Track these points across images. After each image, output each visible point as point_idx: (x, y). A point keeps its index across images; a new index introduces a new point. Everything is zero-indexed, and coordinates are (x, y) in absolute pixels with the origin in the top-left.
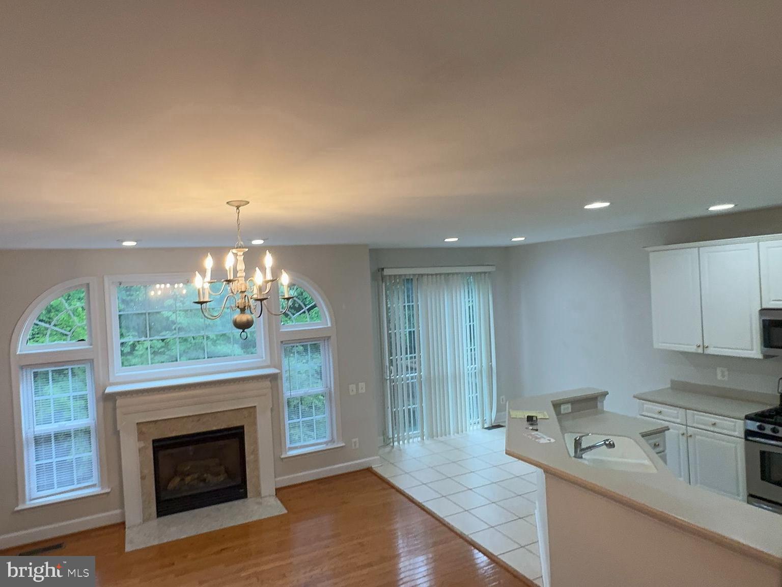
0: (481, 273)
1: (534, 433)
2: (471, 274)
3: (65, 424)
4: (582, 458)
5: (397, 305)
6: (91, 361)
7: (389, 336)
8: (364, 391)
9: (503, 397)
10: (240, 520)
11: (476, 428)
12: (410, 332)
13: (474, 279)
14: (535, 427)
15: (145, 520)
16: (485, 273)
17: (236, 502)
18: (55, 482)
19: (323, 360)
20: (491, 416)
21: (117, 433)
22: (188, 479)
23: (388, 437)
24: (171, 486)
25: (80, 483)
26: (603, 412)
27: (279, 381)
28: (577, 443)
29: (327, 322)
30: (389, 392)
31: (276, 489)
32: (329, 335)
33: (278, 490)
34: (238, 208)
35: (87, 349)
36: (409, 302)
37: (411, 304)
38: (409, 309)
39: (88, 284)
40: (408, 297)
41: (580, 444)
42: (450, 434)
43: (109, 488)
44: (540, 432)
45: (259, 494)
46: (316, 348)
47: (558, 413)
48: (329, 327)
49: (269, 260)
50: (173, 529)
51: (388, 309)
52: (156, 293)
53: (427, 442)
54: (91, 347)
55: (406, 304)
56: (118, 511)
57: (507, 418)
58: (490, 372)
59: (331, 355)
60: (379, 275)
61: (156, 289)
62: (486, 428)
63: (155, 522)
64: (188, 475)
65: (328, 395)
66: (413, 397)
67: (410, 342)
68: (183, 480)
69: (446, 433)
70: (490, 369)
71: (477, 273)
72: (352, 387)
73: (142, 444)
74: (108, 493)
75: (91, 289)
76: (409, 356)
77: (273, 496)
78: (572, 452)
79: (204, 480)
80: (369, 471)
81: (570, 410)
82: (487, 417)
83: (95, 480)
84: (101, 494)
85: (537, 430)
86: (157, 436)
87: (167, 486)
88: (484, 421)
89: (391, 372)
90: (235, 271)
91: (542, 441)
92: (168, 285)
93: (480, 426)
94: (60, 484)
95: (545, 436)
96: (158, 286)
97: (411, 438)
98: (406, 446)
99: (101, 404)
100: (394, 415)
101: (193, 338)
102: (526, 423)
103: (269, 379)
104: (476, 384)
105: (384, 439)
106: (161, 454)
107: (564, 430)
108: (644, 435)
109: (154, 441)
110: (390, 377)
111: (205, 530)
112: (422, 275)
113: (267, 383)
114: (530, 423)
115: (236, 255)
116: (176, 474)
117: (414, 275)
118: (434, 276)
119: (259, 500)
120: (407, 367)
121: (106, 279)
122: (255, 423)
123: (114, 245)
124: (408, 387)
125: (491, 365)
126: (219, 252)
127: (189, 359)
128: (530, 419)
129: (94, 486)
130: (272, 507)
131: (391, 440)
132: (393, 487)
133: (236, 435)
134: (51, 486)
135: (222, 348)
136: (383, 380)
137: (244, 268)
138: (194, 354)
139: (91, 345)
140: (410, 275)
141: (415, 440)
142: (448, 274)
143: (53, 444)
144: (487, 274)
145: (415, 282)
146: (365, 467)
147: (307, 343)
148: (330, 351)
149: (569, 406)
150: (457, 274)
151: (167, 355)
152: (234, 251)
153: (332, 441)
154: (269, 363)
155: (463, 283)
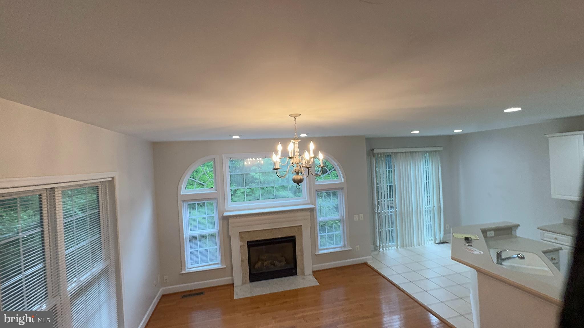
0: (433, 151)
1: (470, 248)
2: (427, 152)
3: (204, 231)
4: (501, 264)
5: (382, 170)
6: (216, 199)
7: (377, 187)
8: (363, 219)
9: (448, 225)
10: (293, 287)
11: (431, 243)
12: (390, 186)
13: (429, 155)
14: (470, 244)
15: (244, 283)
16: (436, 151)
17: (291, 277)
18: (199, 260)
19: (339, 201)
20: (440, 236)
21: (229, 237)
22: (266, 263)
23: (376, 245)
24: (256, 266)
25: (211, 262)
26: (516, 237)
27: (315, 212)
28: (499, 256)
29: (342, 180)
30: (377, 220)
31: (313, 272)
32: (342, 187)
33: (314, 273)
34: (295, 118)
35: (214, 192)
36: (389, 168)
37: (390, 169)
38: (389, 172)
39: (215, 159)
40: (389, 165)
41: (501, 256)
42: (414, 246)
43: (225, 265)
44: (474, 247)
45: (303, 273)
46: (335, 194)
47: (485, 236)
48: (343, 183)
49: (312, 146)
50: (258, 289)
51: (376, 171)
52: (247, 163)
53: (399, 249)
54: (216, 191)
55: (388, 170)
56: (230, 278)
57: (451, 237)
58: (439, 209)
59: (343, 197)
60: (371, 153)
61: (248, 160)
62: (437, 243)
63: (249, 285)
64: (265, 261)
65: (342, 220)
66: (392, 223)
67: (390, 190)
68: (263, 263)
69: (411, 245)
70: (439, 208)
71: (431, 151)
72: (356, 216)
73: (242, 243)
74: (225, 268)
75: (216, 161)
76: (389, 199)
77: (311, 275)
78: (495, 260)
79: (274, 265)
80: (366, 264)
81: (493, 235)
82: (437, 237)
83: (218, 261)
84: (221, 268)
85: (471, 246)
86: (250, 239)
87: (255, 266)
88: (435, 239)
89: (378, 208)
90: (294, 152)
91: (475, 253)
92: (254, 159)
93: (433, 242)
94: (202, 262)
95: (477, 250)
96: (248, 159)
97: (390, 247)
98: (387, 251)
99: (221, 222)
100: (380, 234)
101: (266, 187)
102: (464, 241)
103: (309, 211)
104: (430, 217)
105: (374, 247)
106: (251, 248)
107: (489, 247)
108: (545, 252)
109: (248, 242)
110: (378, 211)
111: (275, 291)
112: (397, 153)
113: (308, 213)
114: (467, 241)
115: (294, 143)
116: (259, 260)
117: (392, 153)
118: (405, 154)
119: (304, 277)
120: (388, 206)
121: (223, 156)
122: (301, 235)
123: (227, 138)
124: (389, 217)
125: (440, 206)
126: (285, 141)
127: (265, 199)
128: (467, 239)
129: (218, 264)
130: (310, 281)
131: (379, 247)
132: (380, 274)
133: (291, 241)
134: (197, 262)
135: (282, 193)
136: (374, 213)
137: (298, 150)
138: (267, 196)
139: (216, 190)
140: (389, 153)
141: (393, 248)
142: (413, 152)
143: (198, 241)
144: (437, 152)
145: (393, 157)
146: (363, 262)
147: (329, 191)
148: (343, 195)
149: (493, 232)
150: (418, 152)
151: (253, 196)
152: (293, 141)
153: (344, 246)
154: (309, 201)
155: (422, 157)
